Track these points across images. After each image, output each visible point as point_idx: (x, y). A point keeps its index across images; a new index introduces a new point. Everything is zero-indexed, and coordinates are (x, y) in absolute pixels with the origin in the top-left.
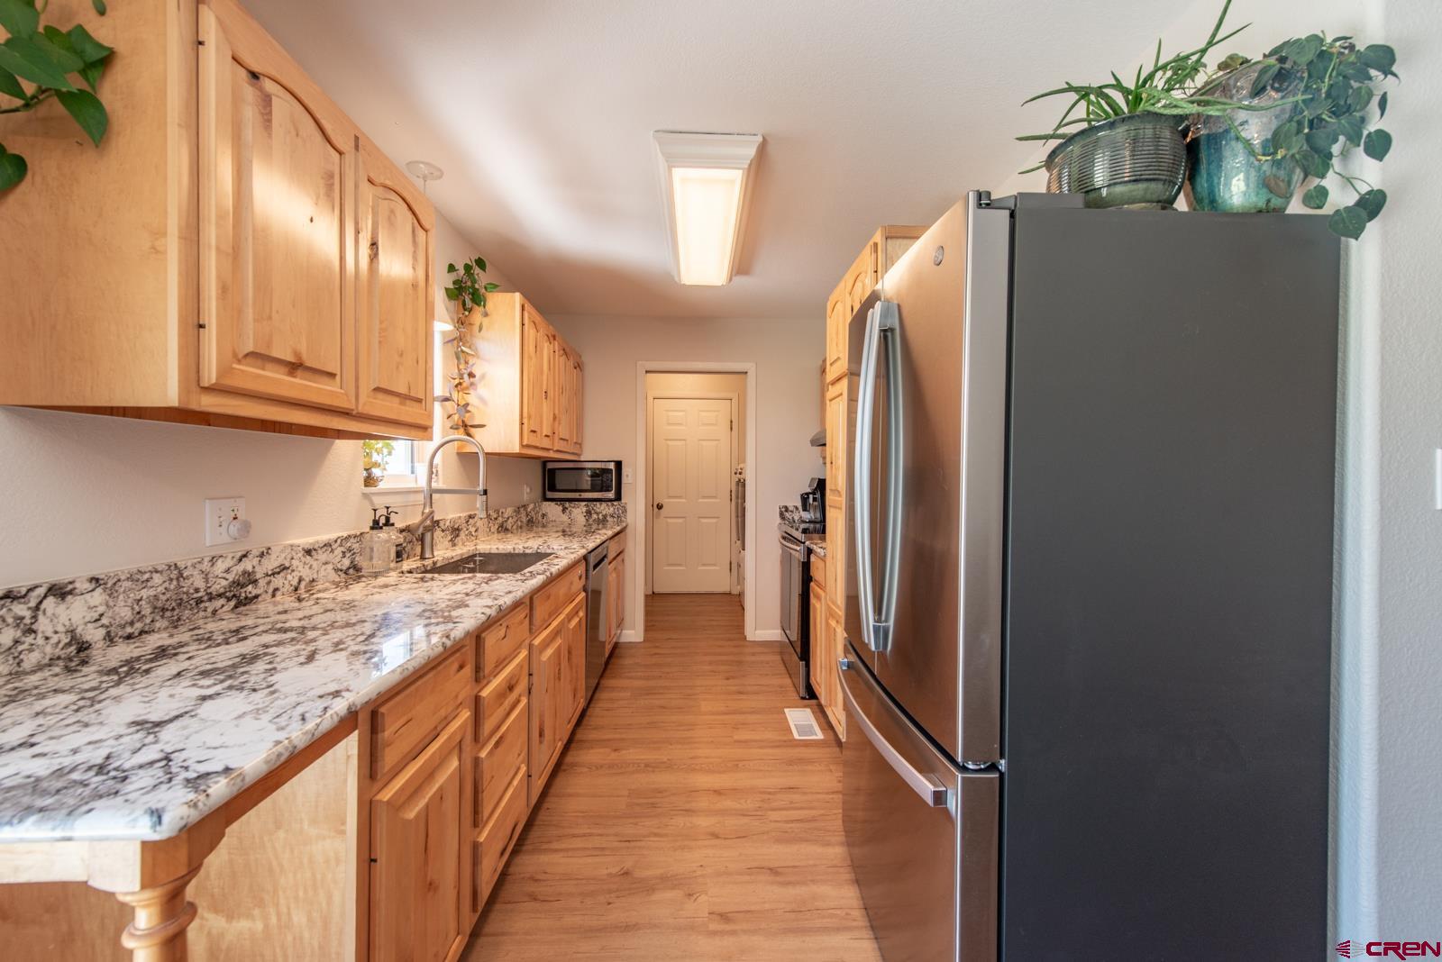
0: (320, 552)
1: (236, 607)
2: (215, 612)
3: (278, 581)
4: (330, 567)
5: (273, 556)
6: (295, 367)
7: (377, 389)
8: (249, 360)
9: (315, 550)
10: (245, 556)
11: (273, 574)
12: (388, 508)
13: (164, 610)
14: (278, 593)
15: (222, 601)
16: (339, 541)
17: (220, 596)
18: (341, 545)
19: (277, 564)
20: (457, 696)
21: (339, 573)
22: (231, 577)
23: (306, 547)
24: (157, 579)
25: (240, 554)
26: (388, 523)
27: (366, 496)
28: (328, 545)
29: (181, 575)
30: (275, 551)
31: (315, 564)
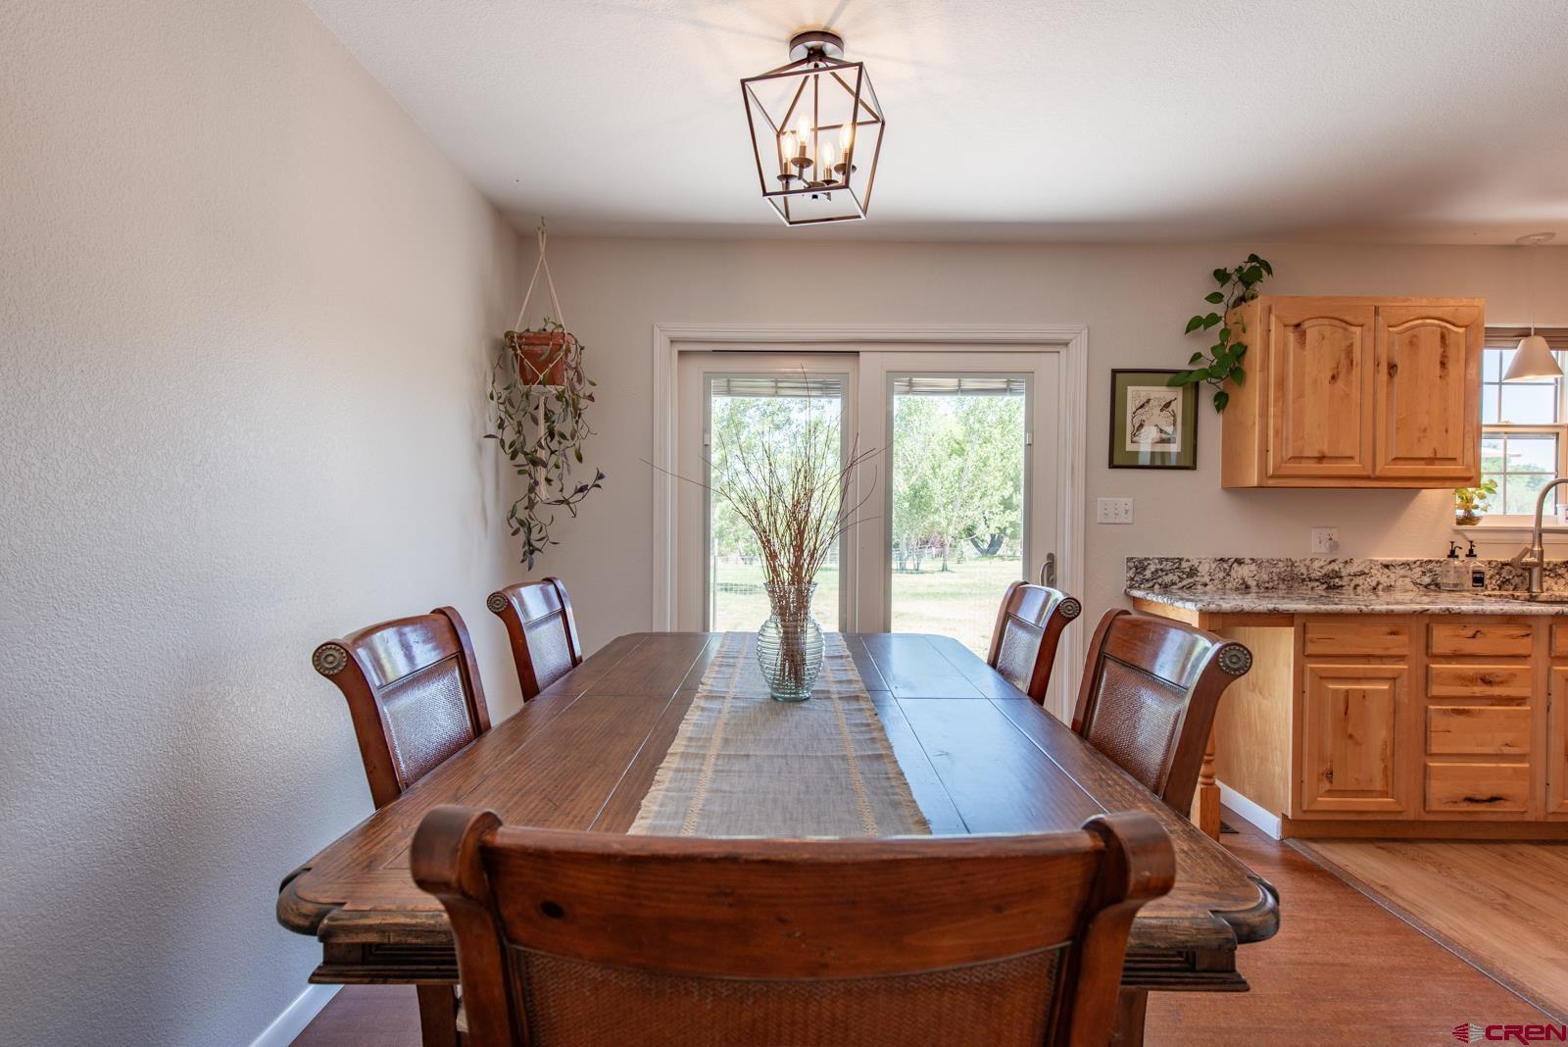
0: (1398, 568)
1: (1327, 588)
2: (1313, 588)
3: (1359, 580)
4: (1408, 580)
5: (1355, 565)
6: (1321, 458)
7: (1396, 459)
9: (1393, 566)
10: (1334, 561)
11: (1355, 575)
12: (1471, 542)
13: (1284, 580)
14: (1359, 588)
15: (1317, 583)
16: (1418, 563)
17: (1317, 580)
19: (1360, 568)
21: (1418, 586)
22: (1324, 571)
23: (1384, 563)
24: (1281, 564)
25: (1329, 560)
26: (1471, 554)
27: (1457, 532)
28: (1406, 564)
29: (1293, 565)
30: (1356, 562)
31: (1392, 576)
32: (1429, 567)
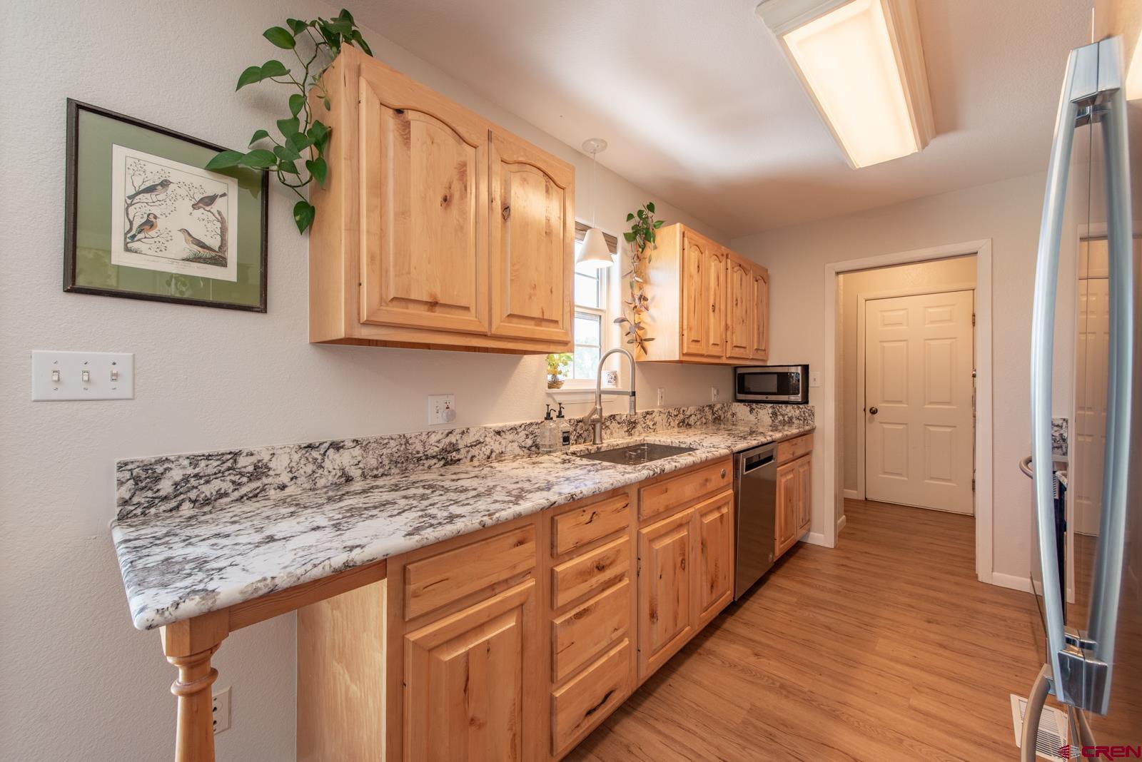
0: (508, 433)
1: (444, 465)
2: (430, 467)
3: (475, 451)
4: (516, 444)
5: (471, 434)
6: (433, 305)
7: (510, 316)
8: (395, 303)
9: (503, 432)
10: (451, 433)
11: (471, 446)
12: (560, 404)
13: (396, 462)
14: (475, 459)
15: (435, 461)
16: (523, 426)
17: (434, 457)
18: (525, 430)
19: (474, 439)
20: (514, 567)
21: (523, 449)
22: (441, 446)
23: (496, 430)
24: (392, 443)
25: (447, 431)
26: (560, 416)
27: (549, 395)
28: (513, 429)
29: (407, 442)
30: (472, 431)
31: (503, 442)
32: (531, 429)
